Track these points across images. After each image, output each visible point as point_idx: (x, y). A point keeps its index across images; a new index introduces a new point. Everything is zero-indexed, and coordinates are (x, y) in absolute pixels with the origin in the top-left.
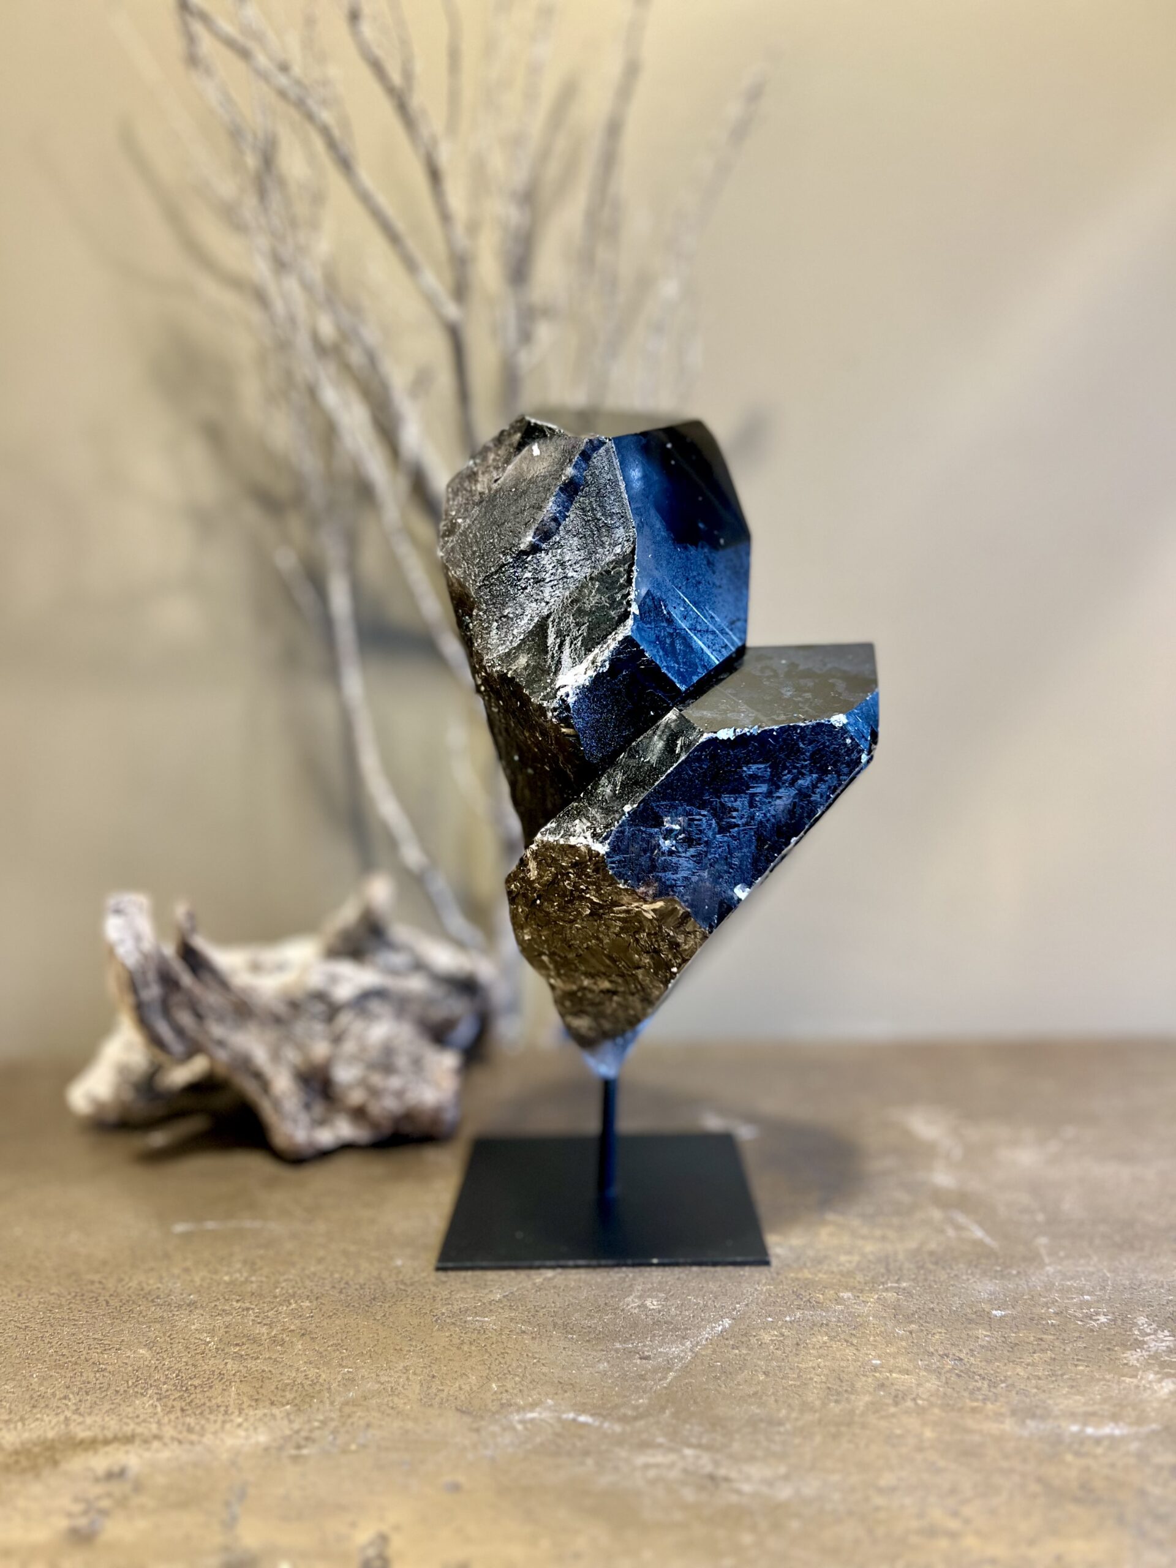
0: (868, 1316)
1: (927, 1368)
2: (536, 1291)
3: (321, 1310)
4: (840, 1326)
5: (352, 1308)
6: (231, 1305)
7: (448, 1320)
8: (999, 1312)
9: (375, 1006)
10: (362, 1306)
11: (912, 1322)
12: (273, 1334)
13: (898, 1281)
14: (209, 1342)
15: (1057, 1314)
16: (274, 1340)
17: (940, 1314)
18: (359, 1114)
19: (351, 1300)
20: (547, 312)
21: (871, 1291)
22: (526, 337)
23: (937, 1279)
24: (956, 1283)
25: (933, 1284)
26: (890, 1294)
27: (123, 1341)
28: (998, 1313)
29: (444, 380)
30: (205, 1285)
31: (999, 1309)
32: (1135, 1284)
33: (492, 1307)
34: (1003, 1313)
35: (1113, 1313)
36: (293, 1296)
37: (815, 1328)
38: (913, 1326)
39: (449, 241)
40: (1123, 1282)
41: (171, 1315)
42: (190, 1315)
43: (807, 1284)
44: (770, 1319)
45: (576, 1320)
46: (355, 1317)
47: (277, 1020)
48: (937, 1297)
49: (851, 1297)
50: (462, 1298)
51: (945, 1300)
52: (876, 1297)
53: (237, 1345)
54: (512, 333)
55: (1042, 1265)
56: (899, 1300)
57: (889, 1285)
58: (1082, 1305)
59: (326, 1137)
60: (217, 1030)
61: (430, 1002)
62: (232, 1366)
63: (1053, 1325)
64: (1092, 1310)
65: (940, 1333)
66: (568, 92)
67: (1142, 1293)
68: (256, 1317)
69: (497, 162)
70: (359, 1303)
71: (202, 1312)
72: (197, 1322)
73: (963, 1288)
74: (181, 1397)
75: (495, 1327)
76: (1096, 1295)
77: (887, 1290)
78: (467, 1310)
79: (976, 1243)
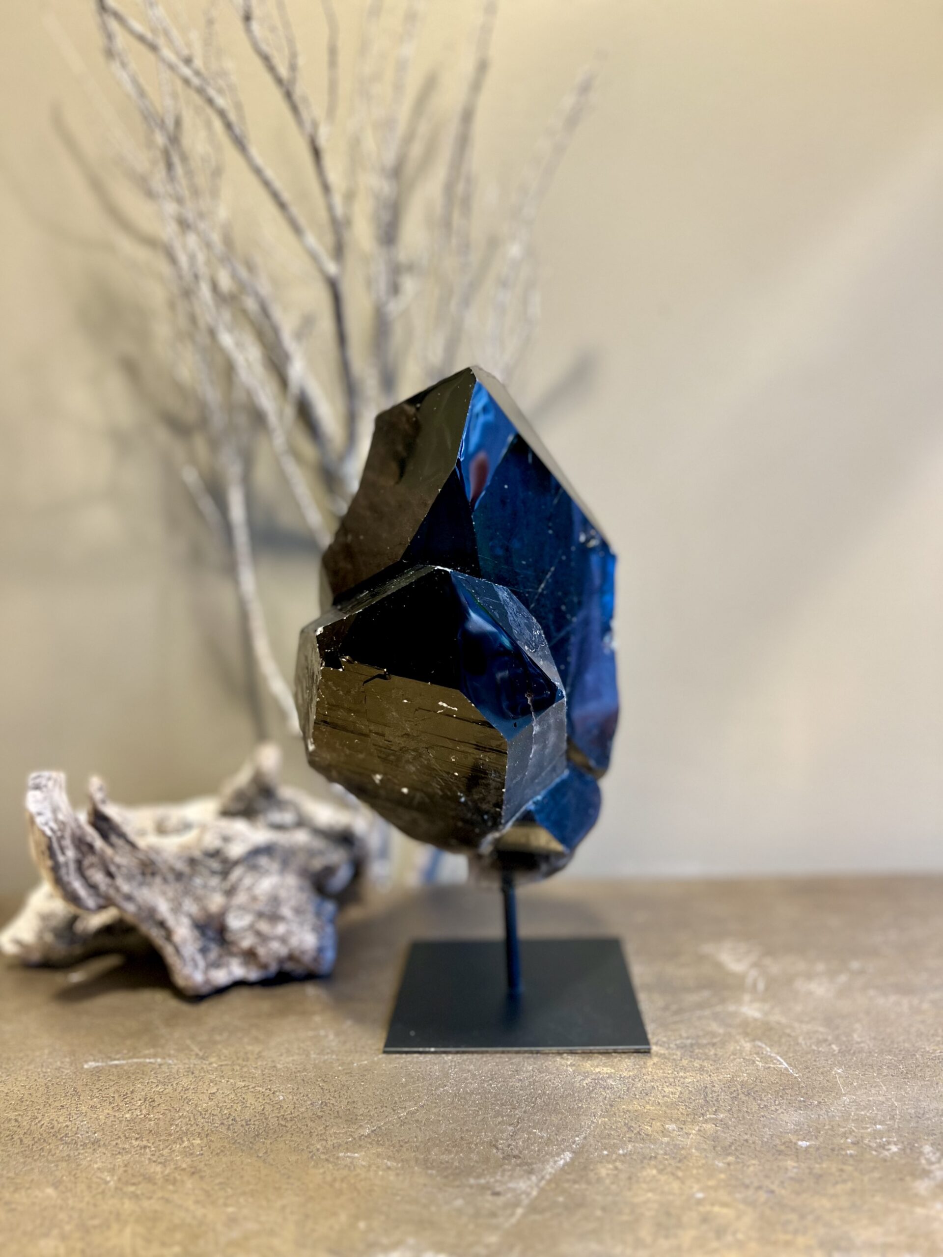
0: (691, 1147)
1: (745, 1201)
2: (401, 1125)
3: (210, 1148)
4: (667, 1159)
5: (238, 1146)
6: (131, 1143)
7: (323, 1157)
8: (804, 1142)
9: (263, 861)
10: (247, 1143)
11: (729, 1154)
12: (166, 1172)
13: (715, 1112)
14: (109, 1182)
15: (853, 1143)
16: (167, 1179)
17: (753, 1146)
18: (250, 956)
19: (237, 1136)
20: (410, 268)
21: (693, 1122)
22: (395, 289)
23: (749, 1111)
24: (766, 1114)
25: (746, 1115)
26: (709, 1126)
27: (32, 1181)
28: (803, 1144)
29: (326, 325)
30: (109, 1123)
31: (802, 1140)
32: (919, 1113)
33: (362, 1143)
34: (808, 1143)
35: (903, 1142)
36: (186, 1133)
37: (646, 1161)
38: (731, 1159)
39: (330, 208)
40: (909, 1111)
41: (76, 1154)
42: (93, 1154)
43: (638, 1116)
44: (605, 1152)
45: (436, 1155)
46: (240, 1154)
47: (179, 876)
48: (750, 1129)
49: (676, 1129)
50: (335, 1133)
51: (757, 1131)
52: (697, 1128)
53: (134, 1184)
54: (382, 285)
55: (839, 1095)
56: (717, 1131)
57: (708, 1116)
58: (876, 1134)
59: (221, 977)
60: (126, 888)
61: (312, 853)
63: (851, 1155)
64: (884, 1140)
65: (754, 1165)
66: (430, 84)
67: (925, 1122)
68: (153, 1155)
69: (370, 143)
70: (244, 1140)
71: (104, 1151)
72: (98, 1161)
73: (772, 1118)
75: (364, 1163)
76: (887, 1125)
77: (706, 1121)
78: (340, 1145)
79: (781, 1073)
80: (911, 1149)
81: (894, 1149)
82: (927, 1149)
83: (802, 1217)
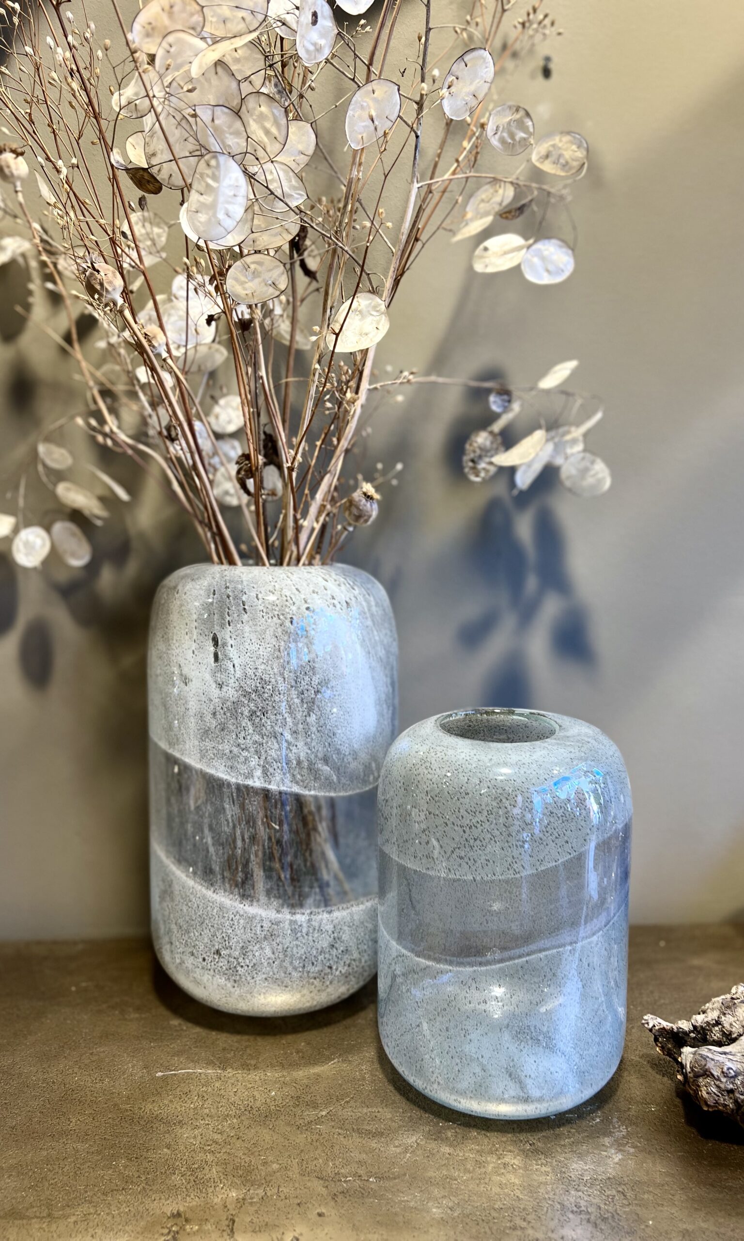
3: (242, 1124)
5: (257, 1122)
7: (304, 1128)
10: (262, 1121)
19: (255, 1117)
30: (183, 1110)
36: (227, 1116)
41: (172, 1129)
46: (260, 1127)
50: (308, 1115)
62: (210, 1157)
70: (259, 1119)
74: (191, 1174)
75: (326, 1131)
78: (311, 1121)
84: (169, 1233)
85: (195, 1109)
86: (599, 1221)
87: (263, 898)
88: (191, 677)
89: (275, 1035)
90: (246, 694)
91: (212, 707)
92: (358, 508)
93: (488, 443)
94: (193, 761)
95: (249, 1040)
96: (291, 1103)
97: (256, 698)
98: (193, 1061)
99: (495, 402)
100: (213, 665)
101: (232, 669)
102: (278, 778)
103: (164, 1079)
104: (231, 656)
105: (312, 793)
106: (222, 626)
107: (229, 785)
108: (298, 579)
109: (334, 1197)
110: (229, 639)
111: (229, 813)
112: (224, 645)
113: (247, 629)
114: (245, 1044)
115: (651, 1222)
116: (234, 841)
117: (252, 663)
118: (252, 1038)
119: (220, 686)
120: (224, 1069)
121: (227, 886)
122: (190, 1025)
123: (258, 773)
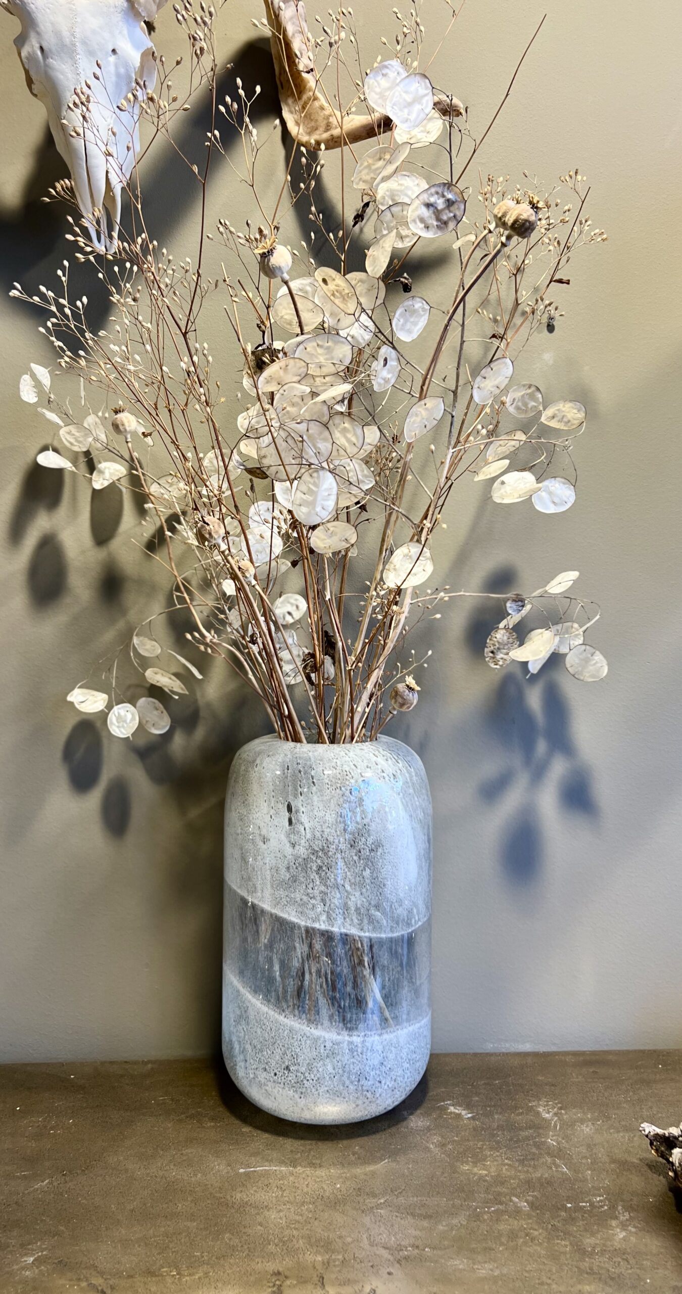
1: (543, 1228)
4: (512, 1212)
5: (329, 1207)
7: (367, 1212)
10: (332, 1206)
13: (533, 1192)
17: (548, 1206)
19: (327, 1203)
25: (546, 1193)
33: (382, 1206)
35: (610, 1205)
37: (503, 1213)
38: (538, 1211)
48: (547, 1199)
51: (550, 1200)
56: (533, 1200)
64: (603, 1203)
65: (548, 1214)
79: (563, 1173)
80: (613, 1207)
81: (606, 1208)
82: (620, 1208)
83: (565, 1234)
84: (274, 1285)
85: (276, 1197)
86: (608, 1280)
87: (326, 1023)
88: (269, 837)
89: (332, 1140)
90: (314, 852)
91: (286, 862)
92: (402, 698)
93: (505, 638)
94: (266, 906)
95: (311, 1144)
96: (354, 1193)
97: (323, 855)
98: (267, 1161)
99: (510, 607)
100: (288, 828)
101: (303, 832)
102: (339, 922)
103: (247, 1174)
104: (303, 820)
105: (367, 934)
106: (295, 796)
107: (299, 927)
108: (354, 756)
109: (399, 1262)
110: (301, 807)
111: (299, 951)
112: (297, 811)
113: (315, 798)
114: (308, 1147)
115: (648, 1281)
116: (303, 974)
117: (320, 827)
118: (314, 1142)
119: (293, 845)
120: (295, 1167)
121: (296, 1012)
122: (259, 1132)
123: (324, 917)
